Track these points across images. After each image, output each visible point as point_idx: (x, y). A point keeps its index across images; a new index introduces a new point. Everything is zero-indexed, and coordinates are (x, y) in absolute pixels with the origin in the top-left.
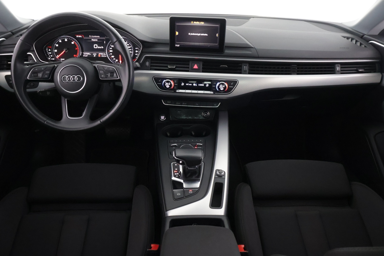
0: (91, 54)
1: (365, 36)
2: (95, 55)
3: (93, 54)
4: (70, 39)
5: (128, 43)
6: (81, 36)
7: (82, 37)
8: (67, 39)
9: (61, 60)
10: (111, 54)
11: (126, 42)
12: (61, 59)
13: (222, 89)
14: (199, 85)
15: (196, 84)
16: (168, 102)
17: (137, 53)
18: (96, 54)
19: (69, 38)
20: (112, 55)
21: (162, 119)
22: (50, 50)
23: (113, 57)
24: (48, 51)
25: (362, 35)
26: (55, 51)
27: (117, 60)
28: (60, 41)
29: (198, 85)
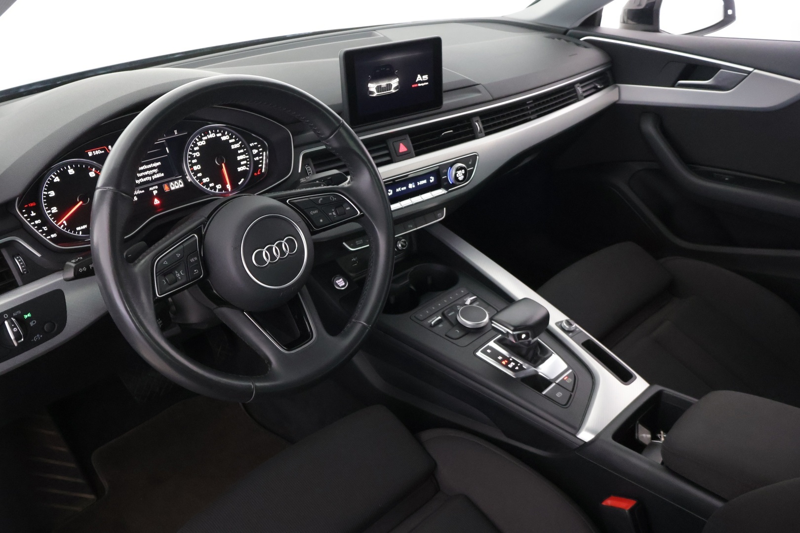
0: (143, 191)
1: (570, 31)
2: (156, 189)
3: (151, 189)
4: (81, 166)
5: (229, 136)
6: (101, 150)
7: (103, 152)
8: (72, 167)
9: (79, 231)
10: (200, 175)
11: (225, 135)
12: (78, 229)
13: (461, 178)
14: (418, 184)
15: (413, 183)
16: (357, 242)
17: (258, 155)
18: (157, 187)
19: (76, 163)
20: (204, 176)
21: (343, 287)
22: (33, 214)
23: (205, 180)
24: (29, 216)
25: (564, 30)
26: (53, 212)
27: (220, 185)
28: (57, 179)
29: (416, 184)
